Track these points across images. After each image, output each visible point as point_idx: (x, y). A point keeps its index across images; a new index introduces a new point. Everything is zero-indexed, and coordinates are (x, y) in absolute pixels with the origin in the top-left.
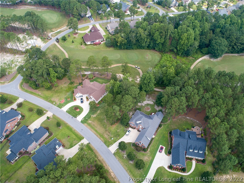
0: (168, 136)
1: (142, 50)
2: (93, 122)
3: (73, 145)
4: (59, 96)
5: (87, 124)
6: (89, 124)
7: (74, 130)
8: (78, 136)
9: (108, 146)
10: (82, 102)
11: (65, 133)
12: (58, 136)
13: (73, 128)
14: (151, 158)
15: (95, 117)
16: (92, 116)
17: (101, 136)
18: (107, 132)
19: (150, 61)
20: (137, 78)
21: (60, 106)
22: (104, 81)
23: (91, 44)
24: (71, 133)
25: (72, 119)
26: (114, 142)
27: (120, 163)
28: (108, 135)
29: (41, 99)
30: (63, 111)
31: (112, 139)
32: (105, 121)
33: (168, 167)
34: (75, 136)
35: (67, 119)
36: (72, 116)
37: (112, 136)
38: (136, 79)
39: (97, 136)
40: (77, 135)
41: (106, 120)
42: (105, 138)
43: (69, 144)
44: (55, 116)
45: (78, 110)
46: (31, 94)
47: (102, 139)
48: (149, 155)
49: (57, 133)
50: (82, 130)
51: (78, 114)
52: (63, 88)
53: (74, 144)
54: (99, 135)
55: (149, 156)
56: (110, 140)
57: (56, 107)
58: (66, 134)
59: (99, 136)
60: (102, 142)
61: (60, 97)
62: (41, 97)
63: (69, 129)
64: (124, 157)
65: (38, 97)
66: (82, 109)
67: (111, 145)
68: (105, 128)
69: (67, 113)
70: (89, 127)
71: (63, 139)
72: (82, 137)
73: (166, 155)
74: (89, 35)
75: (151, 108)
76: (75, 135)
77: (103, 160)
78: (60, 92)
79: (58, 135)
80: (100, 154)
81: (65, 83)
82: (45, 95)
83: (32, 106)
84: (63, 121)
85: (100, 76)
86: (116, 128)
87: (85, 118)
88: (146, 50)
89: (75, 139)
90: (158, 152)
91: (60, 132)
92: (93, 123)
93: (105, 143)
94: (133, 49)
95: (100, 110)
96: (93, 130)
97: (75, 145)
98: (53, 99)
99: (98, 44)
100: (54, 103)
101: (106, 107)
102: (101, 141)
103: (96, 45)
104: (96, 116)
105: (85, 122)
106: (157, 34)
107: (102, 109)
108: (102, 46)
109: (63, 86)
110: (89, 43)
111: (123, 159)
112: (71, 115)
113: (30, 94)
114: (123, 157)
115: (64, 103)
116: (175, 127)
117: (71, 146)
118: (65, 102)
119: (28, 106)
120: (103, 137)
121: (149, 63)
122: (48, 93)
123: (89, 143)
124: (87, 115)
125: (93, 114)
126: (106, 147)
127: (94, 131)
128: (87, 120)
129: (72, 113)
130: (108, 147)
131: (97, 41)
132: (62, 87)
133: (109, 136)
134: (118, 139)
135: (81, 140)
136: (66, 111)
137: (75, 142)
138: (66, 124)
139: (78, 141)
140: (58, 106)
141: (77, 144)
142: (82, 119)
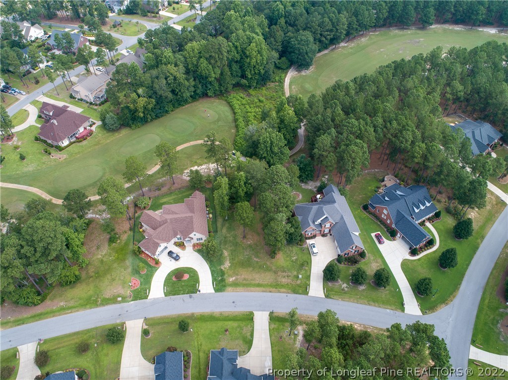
0: (365, 214)
1: (184, 107)
2: (237, 275)
3: (249, 337)
4: (113, 280)
5: (231, 285)
6: (235, 284)
7: (221, 314)
8: (239, 319)
9: (306, 292)
10: (177, 258)
11: (211, 331)
12: (203, 347)
13: (213, 313)
14: (379, 260)
15: (231, 266)
16: (225, 268)
17: (276, 286)
18: (280, 273)
19: (218, 120)
21: (141, 294)
22: (176, 196)
23: (71, 143)
24: (220, 324)
25: (192, 299)
26: (307, 281)
27: (348, 301)
28: (286, 277)
29: (78, 311)
30: (158, 298)
31: (300, 276)
32: (255, 259)
33: (410, 256)
34: (232, 322)
35: (182, 306)
36: (189, 295)
37: (295, 273)
39: (270, 292)
40: (234, 318)
41: (255, 257)
42: (287, 284)
43: (241, 342)
44: (152, 319)
45: (186, 277)
46: (40, 319)
47: (284, 290)
48: (372, 258)
49: (196, 344)
50: (233, 302)
51: (192, 283)
52: (105, 259)
53: (249, 334)
54: (272, 287)
55: (374, 260)
56: (299, 282)
57: (132, 302)
58: (214, 330)
59: (274, 289)
60: (289, 295)
61: (120, 279)
62: (74, 310)
63: (207, 321)
64: (346, 289)
65: (66, 314)
66: (191, 270)
67: (309, 287)
68: (270, 271)
69: (172, 297)
70: (238, 289)
71: (220, 343)
72: (248, 313)
73: (391, 240)
74: (57, 124)
75: (299, 192)
76: (230, 320)
78: (108, 270)
79: (201, 345)
80: (307, 315)
81: (98, 248)
82: (80, 299)
83: (74, 339)
85: (157, 193)
86: (287, 257)
87: (214, 279)
88: (193, 104)
89: (239, 327)
90: (379, 246)
91: (197, 337)
92: (239, 277)
93: (295, 292)
94: (167, 112)
95: (226, 249)
96: (252, 289)
97: (252, 335)
98: (108, 294)
99: (87, 136)
100: (120, 299)
101: (230, 237)
102: (285, 294)
103: (85, 140)
104: (230, 263)
105: (225, 286)
106: (204, 63)
107: (225, 245)
108: (100, 135)
109: (100, 256)
110: (66, 143)
111: (345, 293)
112: (182, 294)
113: (37, 320)
114: (343, 290)
115: (141, 284)
116: (361, 196)
117: (249, 343)
118: (142, 280)
119: (63, 347)
120: (283, 286)
121: (220, 123)
122: (80, 291)
123: (271, 314)
124: (213, 272)
125: (221, 262)
126: (303, 296)
127: (258, 289)
128: (223, 280)
129: (181, 289)
130: (307, 294)
131: (81, 130)
132: (97, 259)
133: (290, 276)
134: (309, 271)
135: (252, 319)
136: (164, 296)
137: (246, 331)
138: (192, 317)
139: (249, 326)
140: (135, 299)
141: (253, 330)
142: (213, 285)
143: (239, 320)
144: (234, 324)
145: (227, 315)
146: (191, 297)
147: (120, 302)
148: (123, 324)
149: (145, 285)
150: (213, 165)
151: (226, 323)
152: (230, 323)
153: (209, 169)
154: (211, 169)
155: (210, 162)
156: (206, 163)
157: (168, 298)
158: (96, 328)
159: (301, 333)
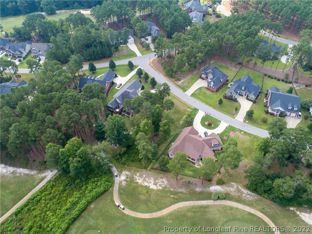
5: (191, 108)
6: (189, 107)
10: (206, 133)
15: (184, 115)
20: (125, 180)
21: (230, 129)
30: (225, 122)
32: (172, 111)
35: (215, 114)
38: (127, 178)
43: (202, 90)
44: (231, 116)
45: (206, 123)
50: (195, 102)
57: (237, 128)
58: (209, 99)
66: (202, 124)
69: (218, 119)
71: (210, 94)
72: (192, 97)
73: (116, 83)
77: (170, 82)
79: (217, 97)
84: (219, 111)
89: (199, 95)
90: (123, 85)
92: (185, 108)
95: (179, 124)
97: (197, 90)
98: (248, 137)
101: (173, 128)
104: (183, 117)
105: (194, 109)
107: (178, 126)
112: (213, 117)
115: (230, 132)
117: (200, 89)
123: (184, 92)
127: (182, 101)
135: (193, 94)
136: (222, 122)
137: (198, 92)
138: (214, 108)
139: (195, 93)
140: (235, 128)
141: (195, 91)
142: (198, 112)
143: (198, 97)
144: (200, 97)
145: (200, 101)
146: (210, 114)
147: (243, 131)
148: (244, 121)
149: (228, 131)
150: (138, 181)
151: (203, 99)
152: (201, 98)
153: (144, 180)
154: (143, 178)
155: (138, 185)
156: (142, 186)
157: (220, 120)
158: (257, 127)
159: (180, 82)
